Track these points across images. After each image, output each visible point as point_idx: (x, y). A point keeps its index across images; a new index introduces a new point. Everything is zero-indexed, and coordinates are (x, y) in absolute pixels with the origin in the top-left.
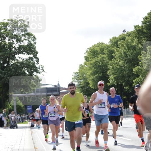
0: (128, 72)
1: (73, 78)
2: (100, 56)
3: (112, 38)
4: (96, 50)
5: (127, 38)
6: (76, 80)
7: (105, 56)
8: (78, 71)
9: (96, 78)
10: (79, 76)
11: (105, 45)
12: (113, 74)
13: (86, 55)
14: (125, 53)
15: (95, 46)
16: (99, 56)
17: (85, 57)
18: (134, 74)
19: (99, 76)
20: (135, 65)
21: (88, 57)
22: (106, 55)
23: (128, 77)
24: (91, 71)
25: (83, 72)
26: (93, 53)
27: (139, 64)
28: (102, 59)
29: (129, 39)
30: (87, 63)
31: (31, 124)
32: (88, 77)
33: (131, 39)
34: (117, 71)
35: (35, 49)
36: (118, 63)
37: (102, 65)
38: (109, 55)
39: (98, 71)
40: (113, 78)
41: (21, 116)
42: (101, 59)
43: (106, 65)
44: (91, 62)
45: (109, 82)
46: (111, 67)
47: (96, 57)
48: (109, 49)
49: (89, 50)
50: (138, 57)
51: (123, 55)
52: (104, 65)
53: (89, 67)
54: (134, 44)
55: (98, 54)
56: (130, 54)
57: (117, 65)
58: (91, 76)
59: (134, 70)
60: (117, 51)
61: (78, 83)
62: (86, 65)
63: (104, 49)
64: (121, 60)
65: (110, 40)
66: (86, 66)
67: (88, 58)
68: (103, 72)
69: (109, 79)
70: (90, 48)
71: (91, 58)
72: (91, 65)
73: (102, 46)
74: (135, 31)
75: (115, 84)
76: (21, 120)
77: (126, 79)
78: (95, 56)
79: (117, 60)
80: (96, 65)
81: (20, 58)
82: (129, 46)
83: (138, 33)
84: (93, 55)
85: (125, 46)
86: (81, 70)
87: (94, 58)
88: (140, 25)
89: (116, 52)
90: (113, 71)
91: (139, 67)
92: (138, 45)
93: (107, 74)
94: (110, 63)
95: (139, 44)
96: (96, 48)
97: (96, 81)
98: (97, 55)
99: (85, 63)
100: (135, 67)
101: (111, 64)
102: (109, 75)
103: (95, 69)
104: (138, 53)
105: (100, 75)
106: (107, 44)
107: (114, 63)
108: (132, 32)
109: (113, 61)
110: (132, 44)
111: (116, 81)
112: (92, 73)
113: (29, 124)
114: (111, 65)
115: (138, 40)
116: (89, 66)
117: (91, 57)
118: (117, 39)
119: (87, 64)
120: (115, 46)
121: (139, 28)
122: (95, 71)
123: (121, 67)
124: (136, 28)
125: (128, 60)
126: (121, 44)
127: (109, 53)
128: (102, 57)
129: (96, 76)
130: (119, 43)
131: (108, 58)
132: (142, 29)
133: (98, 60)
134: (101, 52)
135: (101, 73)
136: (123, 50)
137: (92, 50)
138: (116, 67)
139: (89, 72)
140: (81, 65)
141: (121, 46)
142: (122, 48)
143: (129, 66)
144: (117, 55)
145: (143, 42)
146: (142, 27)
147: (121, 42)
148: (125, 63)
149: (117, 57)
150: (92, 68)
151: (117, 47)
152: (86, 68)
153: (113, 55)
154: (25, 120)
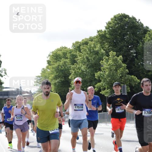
0: (90, 77)
1: (35, 82)
3: (75, 43)
4: (59, 55)
5: (90, 42)
6: (38, 84)
7: (68, 60)
8: (40, 75)
9: (58, 82)
13: (48, 59)
14: (87, 58)
15: (58, 50)
16: (61, 60)
17: (48, 61)
18: (96, 79)
19: (61, 80)
20: (97, 70)
22: (69, 59)
23: (89, 82)
24: (53, 75)
25: (46, 76)
26: (56, 56)
27: (101, 69)
28: (64, 63)
29: (92, 44)
30: (50, 66)
33: (94, 44)
36: (81, 68)
37: (65, 69)
39: (60, 75)
42: (63, 64)
43: (68, 70)
44: (54, 66)
45: (71, 87)
46: (73, 72)
47: (58, 61)
48: (71, 53)
49: (51, 54)
50: (100, 62)
51: (86, 60)
52: (66, 70)
53: (51, 71)
55: (61, 58)
56: (93, 59)
57: (79, 70)
58: (54, 81)
59: (96, 75)
61: (40, 87)
62: (48, 69)
63: (66, 53)
64: (84, 65)
65: (73, 44)
66: (48, 70)
67: (50, 62)
68: (65, 77)
69: (71, 84)
71: (53, 62)
72: (54, 70)
73: (65, 50)
74: (98, 35)
77: (88, 84)
78: (58, 60)
79: (80, 65)
80: (58, 70)
82: (92, 50)
83: (101, 38)
84: (56, 59)
85: (87, 50)
86: (43, 73)
87: (57, 62)
88: (103, 30)
89: (79, 57)
91: (101, 72)
92: (100, 50)
93: (69, 79)
94: (72, 68)
95: (102, 49)
96: (59, 52)
98: (59, 59)
99: (47, 67)
100: (97, 72)
102: (71, 80)
103: (57, 73)
104: (101, 58)
105: (62, 80)
106: (70, 48)
108: (95, 36)
112: (54, 77)
114: (73, 70)
115: (101, 45)
116: (51, 70)
117: (54, 60)
118: (80, 44)
119: (50, 68)
120: (78, 51)
121: (102, 33)
123: (83, 71)
124: (99, 33)
125: (90, 65)
126: (84, 48)
127: (71, 58)
128: (65, 62)
129: (58, 80)
130: (82, 47)
131: (71, 63)
132: (105, 34)
133: (60, 65)
134: (64, 56)
135: (63, 78)
136: (86, 55)
137: (54, 54)
138: (78, 72)
139: (51, 76)
140: (43, 69)
141: (84, 51)
142: (85, 53)
143: (91, 71)
144: (79, 59)
145: (106, 47)
146: (105, 32)
147: (84, 46)
148: (88, 68)
149: (79, 62)
150: (55, 72)
151: (80, 51)
152: (49, 72)
153: (75, 59)
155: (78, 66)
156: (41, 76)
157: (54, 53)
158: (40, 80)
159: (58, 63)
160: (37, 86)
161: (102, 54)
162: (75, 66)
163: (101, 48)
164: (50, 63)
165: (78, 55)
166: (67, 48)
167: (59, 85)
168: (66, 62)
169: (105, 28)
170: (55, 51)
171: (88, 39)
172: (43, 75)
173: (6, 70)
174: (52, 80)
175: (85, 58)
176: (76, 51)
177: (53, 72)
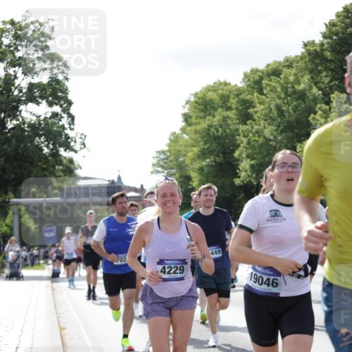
1: (153, 165)
2: (218, 113)
3: (249, 71)
4: (211, 100)
5: (285, 70)
6: (160, 169)
7: (231, 114)
8: (166, 148)
9: (208, 166)
10: (167, 159)
11: (232, 87)
12: (248, 156)
13: (186, 111)
14: (278, 108)
15: (208, 89)
16: (216, 113)
17: (184, 115)
19: (215, 162)
20: (302, 136)
21: (191, 114)
22: (234, 111)
24: (196, 150)
25: (179, 151)
26: (203, 104)
28: (224, 121)
29: (290, 74)
30: (189, 128)
31: (53, 270)
32: (188, 161)
33: (295, 75)
34: (258, 151)
36: (262, 132)
37: (224, 134)
38: (240, 111)
39: (212, 148)
40: (248, 167)
41: (29, 250)
42: (221, 122)
43: (232, 136)
44: (198, 127)
45: (239, 177)
46: (245, 140)
47: (209, 115)
48: (241, 97)
49: (193, 99)
50: (310, 119)
51: (275, 112)
52: (227, 136)
53: (192, 139)
55: (215, 109)
56: (291, 111)
57: (259, 136)
58: (198, 162)
59: (298, 149)
60: (260, 103)
62: (185, 133)
63: (229, 97)
64: (269, 124)
65: (246, 75)
66: (185, 135)
67: (190, 117)
68: (224, 153)
69: (239, 169)
70: (196, 94)
71: (197, 117)
72: (198, 136)
73: (225, 89)
74: (306, 54)
75: (253, 181)
76: (29, 262)
78: (208, 112)
79: (260, 125)
80: (207, 135)
81: (31, 113)
82: (290, 90)
83: (312, 61)
84: (202, 111)
85: (279, 89)
86: (173, 144)
87: (205, 117)
88: (317, 42)
89: (258, 105)
90: (249, 151)
92: (310, 88)
93: (233, 157)
94: (242, 131)
95: (314, 87)
96: (210, 93)
97: (208, 173)
98: (212, 111)
99: (183, 130)
100: (301, 141)
101: (244, 133)
102: (238, 160)
103: (206, 143)
104: (311, 108)
105: (218, 160)
106: (236, 85)
107: (251, 131)
108: (297, 57)
111: (254, 175)
112: (199, 153)
113: (47, 270)
114: (244, 136)
115: (312, 78)
116: (193, 136)
117: (198, 114)
118: (260, 74)
119: (188, 132)
120: (255, 91)
121: (315, 48)
122: (207, 149)
123: (268, 140)
124: (307, 48)
125: (286, 124)
126: (270, 85)
127: (240, 108)
128: (224, 117)
129: (208, 160)
130: (267, 82)
131: (238, 119)
132: (322, 50)
133: (213, 124)
134: (222, 104)
135: (221, 155)
136: (275, 101)
137: (199, 99)
138: (255, 140)
139: (192, 151)
140: (174, 134)
141: (271, 90)
142: (273, 95)
143: (286, 139)
144: (258, 111)
145: (323, 82)
146: (322, 45)
147: (270, 80)
148: (279, 132)
149: (259, 118)
150: (200, 141)
151: (261, 92)
152: (186, 140)
153: (249, 111)
154: (39, 260)
155: (256, 127)
156: (169, 151)
157: (199, 96)
158: (166, 161)
159: (209, 120)
160: (158, 174)
161: (315, 100)
162: (250, 126)
163: (312, 84)
164: (189, 119)
165: (257, 101)
166: (230, 83)
167: (209, 173)
168: (228, 117)
169: (321, 35)
170: (201, 91)
171: (280, 63)
172: (173, 148)
173: (85, 137)
174: (193, 160)
175: (273, 109)
176: (253, 92)
177: (196, 141)
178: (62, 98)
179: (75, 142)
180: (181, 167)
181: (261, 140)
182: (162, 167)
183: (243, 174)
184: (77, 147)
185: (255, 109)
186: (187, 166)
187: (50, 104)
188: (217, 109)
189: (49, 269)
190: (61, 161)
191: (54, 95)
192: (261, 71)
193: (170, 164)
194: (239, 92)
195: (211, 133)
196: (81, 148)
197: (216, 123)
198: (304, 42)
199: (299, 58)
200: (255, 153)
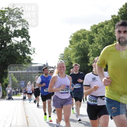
1: (59, 59)
3: (93, 26)
4: (79, 36)
5: (105, 25)
7: (87, 41)
8: (63, 53)
9: (78, 59)
12: (92, 56)
13: (70, 40)
14: (103, 39)
15: (78, 32)
17: (70, 41)
21: (72, 41)
22: (87, 40)
24: (74, 53)
25: (68, 54)
26: (76, 37)
28: (84, 43)
29: (107, 27)
30: (71, 46)
32: (71, 58)
33: (109, 27)
34: (96, 53)
35: (27, 33)
36: (97, 47)
37: (84, 48)
38: (90, 40)
39: (80, 53)
40: (92, 59)
43: (87, 49)
44: (75, 45)
45: (90, 63)
46: (91, 50)
47: (79, 41)
48: (90, 35)
49: (73, 36)
51: (102, 40)
53: (73, 50)
54: (111, 31)
55: (81, 39)
56: (107, 40)
57: (96, 49)
58: (75, 58)
60: (97, 37)
62: (70, 47)
63: (85, 35)
64: (100, 44)
65: (91, 27)
66: (70, 48)
67: (72, 42)
68: (84, 55)
69: (89, 60)
70: (74, 34)
72: (75, 48)
73: (84, 32)
74: (112, 20)
76: (15, 93)
78: (78, 40)
79: (96, 45)
81: (15, 40)
82: (107, 32)
83: (114, 22)
84: (76, 40)
85: (103, 32)
86: (66, 51)
87: (77, 42)
88: (116, 15)
89: (96, 38)
90: (93, 54)
93: (87, 56)
96: (79, 33)
97: (78, 62)
98: (80, 40)
99: (70, 46)
101: (91, 47)
102: (89, 57)
103: (78, 51)
104: (114, 39)
105: (82, 57)
106: (88, 30)
107: (93, 47)
109: (93, 45)
110: (109, 31)
112: (75, 54)
113: (22, 97)
114: (91, 49)
116: (73, 48)
117: (75, 41)
118: (97, 27)
119: (71, 47)
120: (95, 32)
121: (116, 17)
122: (78, 53)
124: (113, 17)
127: (90, 38)
128: (84, 42)
129: (78, 57)
131: (89, 43)
132: (118, 18)
133: (80, 44)
134: (83, 37)
135: (83, 55)
136: (102, 36)
137: (75, 35)
138: (95, 50)
139: (73, 54)
140: (66, 48)
141: (100, 32)
142: (101, 34)
144: (96, 40)
146: (118, 16)
147: (100, 29)
148: (103, 47)
149: (96, 42)
150: (76, 50)
151: (97, 33)
152: (71, 50)
153: (93, 39)
154: (19, 93)
155: (95, 45)
156: (65, 54)
157: (75, 34)
158: (63, 57)
159: (79, 43)
164: (72, 43)
165: (95, 36)
166: (86, 30)
168: (85, 42)
169: (118, 13)
170: (76, 33)
171: (103, 23)
172: (66, 53)
173: (35, 49)
174: (73, 57)
175: (101, 39)
176: (94, 33)
177: (74, 50)
178: (26, 35)
179: (31, 51)
180: (69, 59)
181: (97, 50)
182: (62, 59)
183: (91, 62)
184: (32, 53)
185: (95, 39)
186: (71, 59)
187: (22, 37)
188: (82, 39)
189: (22, 96)
190: (26, 58)
191: (24, 34)
192: (97, 26)
193: (65, 58)
194: (89, 33)
195: (79, 47)
196: (33, 53)
197: (81, 44)
198: (112, 15)
199: (110, 21)
200: (95, 55)
